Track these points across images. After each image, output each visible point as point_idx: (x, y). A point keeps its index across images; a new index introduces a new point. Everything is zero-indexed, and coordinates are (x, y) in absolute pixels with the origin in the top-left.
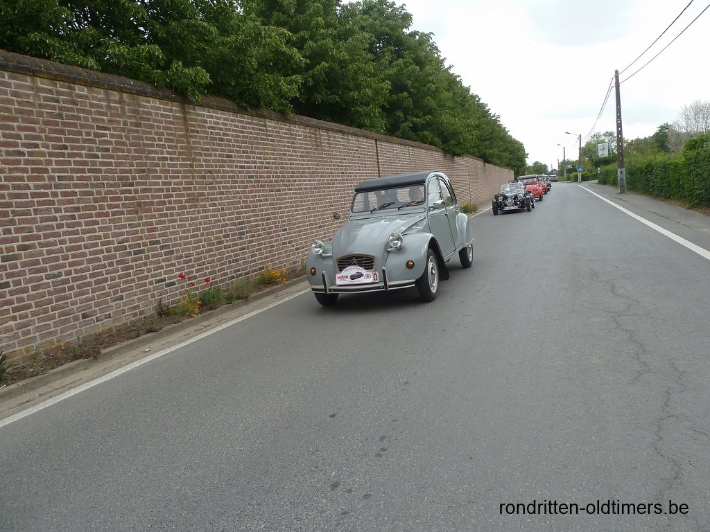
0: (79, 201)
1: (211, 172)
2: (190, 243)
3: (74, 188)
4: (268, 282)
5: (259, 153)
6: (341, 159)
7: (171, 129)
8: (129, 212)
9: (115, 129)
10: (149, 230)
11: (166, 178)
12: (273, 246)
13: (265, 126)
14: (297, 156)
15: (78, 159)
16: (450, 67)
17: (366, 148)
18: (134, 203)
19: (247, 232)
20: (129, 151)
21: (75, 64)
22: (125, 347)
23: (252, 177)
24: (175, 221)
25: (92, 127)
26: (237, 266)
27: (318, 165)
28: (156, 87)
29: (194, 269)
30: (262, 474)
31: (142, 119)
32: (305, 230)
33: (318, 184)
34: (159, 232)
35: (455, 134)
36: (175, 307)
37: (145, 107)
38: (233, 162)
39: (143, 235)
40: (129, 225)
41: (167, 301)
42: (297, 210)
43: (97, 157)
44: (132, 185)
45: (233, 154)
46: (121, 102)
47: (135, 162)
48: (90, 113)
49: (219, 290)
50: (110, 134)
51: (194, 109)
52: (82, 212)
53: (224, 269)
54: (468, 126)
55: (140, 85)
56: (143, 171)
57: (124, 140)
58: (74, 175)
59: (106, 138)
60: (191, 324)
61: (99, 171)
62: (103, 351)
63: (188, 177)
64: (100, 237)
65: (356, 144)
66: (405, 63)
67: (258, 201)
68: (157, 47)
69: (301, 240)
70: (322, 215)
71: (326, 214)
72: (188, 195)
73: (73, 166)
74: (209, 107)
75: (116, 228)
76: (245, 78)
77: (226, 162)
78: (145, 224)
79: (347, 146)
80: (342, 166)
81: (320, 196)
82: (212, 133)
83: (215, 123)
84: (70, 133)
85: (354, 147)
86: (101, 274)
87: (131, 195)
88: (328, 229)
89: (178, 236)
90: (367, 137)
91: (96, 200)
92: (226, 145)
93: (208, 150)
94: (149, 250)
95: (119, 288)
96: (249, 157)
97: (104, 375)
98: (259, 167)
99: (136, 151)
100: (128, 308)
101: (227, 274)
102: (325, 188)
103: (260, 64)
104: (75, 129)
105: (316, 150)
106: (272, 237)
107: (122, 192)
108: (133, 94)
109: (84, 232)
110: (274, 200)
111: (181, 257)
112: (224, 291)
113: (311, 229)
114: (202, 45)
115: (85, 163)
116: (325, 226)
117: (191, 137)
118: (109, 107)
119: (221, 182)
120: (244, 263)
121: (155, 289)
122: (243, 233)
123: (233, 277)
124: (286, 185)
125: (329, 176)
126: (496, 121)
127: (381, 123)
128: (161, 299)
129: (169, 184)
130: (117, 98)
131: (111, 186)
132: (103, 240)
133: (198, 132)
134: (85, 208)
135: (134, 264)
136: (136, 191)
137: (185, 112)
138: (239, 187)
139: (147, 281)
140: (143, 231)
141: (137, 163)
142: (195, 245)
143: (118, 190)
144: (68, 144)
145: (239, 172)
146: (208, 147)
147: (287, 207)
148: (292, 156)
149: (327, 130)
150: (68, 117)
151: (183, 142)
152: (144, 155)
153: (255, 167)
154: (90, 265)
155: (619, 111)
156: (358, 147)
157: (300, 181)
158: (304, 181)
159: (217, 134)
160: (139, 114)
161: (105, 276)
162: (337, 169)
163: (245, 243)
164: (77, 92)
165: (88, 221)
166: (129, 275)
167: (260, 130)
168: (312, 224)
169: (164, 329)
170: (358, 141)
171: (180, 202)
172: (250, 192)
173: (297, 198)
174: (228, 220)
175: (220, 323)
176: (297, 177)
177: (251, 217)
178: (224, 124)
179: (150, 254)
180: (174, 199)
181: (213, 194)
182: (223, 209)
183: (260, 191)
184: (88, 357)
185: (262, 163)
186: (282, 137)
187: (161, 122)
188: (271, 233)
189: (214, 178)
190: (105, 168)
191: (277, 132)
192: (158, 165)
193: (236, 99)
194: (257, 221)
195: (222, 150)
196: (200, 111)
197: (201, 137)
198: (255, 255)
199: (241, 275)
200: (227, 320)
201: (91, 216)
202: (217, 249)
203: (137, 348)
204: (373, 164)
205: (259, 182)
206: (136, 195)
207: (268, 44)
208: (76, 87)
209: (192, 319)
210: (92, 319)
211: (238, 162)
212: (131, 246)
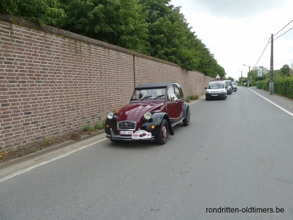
6: (101, 64)
14: (51, 57)
16: (191, 28)
17: (125, 60)
27: (76, 66)
33: (74, 79)
35: (189, 59)
42: (47, 98)
54: (195, 55)
65: (115, 56)
66: (164, 20)
70: (76, 101)
71: (82, 101)
79: (108, 56)
80: (101, 69)
81: (76, 88)
88: (82, 111)
90: (126, 53)
102: (81, 82)
110: (15, 89)
113: (62, 111)
116: (78, 109)
124: (34, 79)
125: (87, 75)
148: (45, 56)
149: (88, 43)
155: (272, 54)
156: (117, 58)
157: (53, 76)
158: (58, 76)
162: (96, 70)
170: (118, 54)
173: (47, 88)
176: (49, 73)
186: (33, 41)
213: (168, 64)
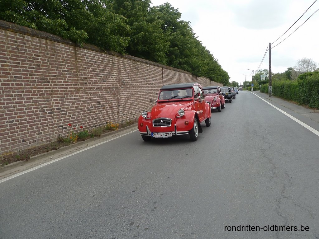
0: (24, 88)
1: (86, 78)
2: (75, 110)
3: (22, 82)
4: (110, 129)
5: (108, 71)
6: (146, 75)
7: (69, 58)
8: (47, 94)
9: (42, 56)
10: (56, 103)
11: (65, 79)
12: (113, 113)
13: (112, 59)
14: (126, 73)
15: (24, 69)
16: (197, 37)
17: (158, 71)
18: (50, 90)
19: (102, 106)
20: (49, 66)
21: (26, 26)
22: (41, 156)
23: (105, 81)
24: (68, 99)
25: (32, 55)
26: (96, 121)
27: (135, 77)
28: (63, 39)
29: (76, 122)
30: (99, 217)
31: (55, 52)
32: (129, 106)
33: (135, 86)
34: (61, 104)
35: (198, 67)
36: (67, 138)
37: (57, 47)
38: (97, 74)
39: (53, 105)
40: (47, 100)
41: (62, 136)
42: (125, 97)
43: (34, 68)
44: (49, 82)
45: (97, 70)
46: (46, 44)
47: (51, 72)
48: (31, 48)
49: (87, 132)
50: (40, 59)
51: (80, 49)
52: (25, 93)
53: (90, 122)
54: (204, 64)
55: (56, 37)
56: (55, 76)
57: (47, 61)
58: (22, 76)
59: (38, 60)
60: (73, 147)
61: (34, 75)
62: (31, 158)
63: (75, 80)
64: (33, 105)
65: (153, 69)
66: (177, 34)
67: (107, 92)
68: (64, 20)
69: (126, 110)
70: (136, 100)
71: (138, 100)
72: (75, 88)
73: (22, 72)
74: (87, 48)
75: (40, 101)
76: (104, 37)
77: (93, 74)
78: (54, 100)
79: (149, 70)
80: (146, 78)
81: (136, 91)
82: (87, 61)
83: (89, 56)
84: (21, 57)
85: (152, 70)
86: (32, 122)
87: (48, 87)
88: (138, 106)
89: (69, 106)
90: (158, 66)
91: (32, 88)
92: (94, 66)
93: (85, 68)
94: (55, 112)
95: (40, 129)
96: (104, 72)
97: (30, 168)
98: (108, 77)
99: (52, 67)
100: (44, 138)
101: (91, 125)
102: (138, 88)
103: (111, 31)
104: (24, 55)
105: (135, 70)
106: (113, 109)
107: (45, 85)
108: (52, 41)
109: (26, 102)
110: (115, 92)
111: (70, 116)
112: (89, 132)
113: (131, 106)
114: (86, 21)
115: (28, 71)
116: (137, 105)
117: (78, 62)
118: (40, 46)
119: (91, 83)
120: (99, 120)
121: (57, 130)
122: (99, 107)
123: (94, 126)
124: (120, 86)
125: (140, 83)
126: (216, 62)
127: (165, 60)
128: (60, 135)
129: (67, 82)
130: (44, 42)
131: (40, 82)
132: (34, 106)
133: (81, 60)
134: (26, 92)
135: (48, 118)
136: (51, 85)
137: (75, 51)
138: (99, 86)
139: (54, 126)
140: (53, 103)
141: (52, 72)
142: (77, 111)
143: (42, 84)
144: (20, 62)
145: (99, 79)
146: (85, 67)
147: (120, 96)
148: (124, 73)
149: (140, 62)
150: (21, 50)
151: (73, 64)
152: (55, 69)
153: (106, 77)
154: (28, 118)
155: (270, 60)
156: (154, 70)
157: (127, 84)
158: (129, 84)
159: (90, 61)
160: (54, 50)
161: (34, 123)
162: (144, 80)
163: (100, 111)
164: (26, 38)
165: (28, 98)
166: (45, 123)
167: (110, 60)
168: (131, 104)
169: (60, 148)
171: (71, 91)
172: (103, 88)
173: (125, 92)
174: (93, 100)
175: (86, 147)
176: (126, 82)
177: (103, 99)
178: (93, 57)
179: (56, 114)
180: (69, 89)
181: (87, 88)
182: (91, 95)
183: (108, 88)
184: (24, 160)
185: (110, 75)
186: (119, 64)
187: (65, 54)
188: (112, 107)
189: (88, 81)
190: (37, 74)
191: (117, 62)
192: (62, 74)
193: (99, 46)
194: (106, 101)
195: (92, 69)
196: (82, 50)
197: (82, 62)
198: (105, 117)
199: (98, 125)
200: (90, 146)
201: (29, 95)
202: (87, 113)
203: (47, 157)
204: (160, 78)
205: (108, 83)
206: (51, 87)
207: (116, 22)
208: (26, 36)
209: (73, 144)
210: (27, 143)
211: (99, 74)
212: (47, 110)
213: (183, 73)
